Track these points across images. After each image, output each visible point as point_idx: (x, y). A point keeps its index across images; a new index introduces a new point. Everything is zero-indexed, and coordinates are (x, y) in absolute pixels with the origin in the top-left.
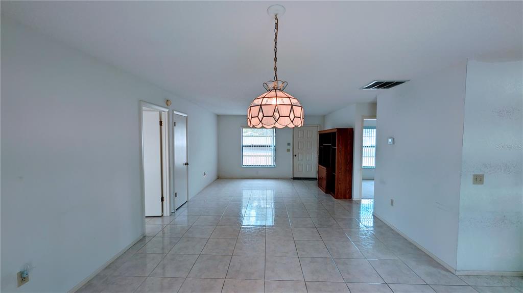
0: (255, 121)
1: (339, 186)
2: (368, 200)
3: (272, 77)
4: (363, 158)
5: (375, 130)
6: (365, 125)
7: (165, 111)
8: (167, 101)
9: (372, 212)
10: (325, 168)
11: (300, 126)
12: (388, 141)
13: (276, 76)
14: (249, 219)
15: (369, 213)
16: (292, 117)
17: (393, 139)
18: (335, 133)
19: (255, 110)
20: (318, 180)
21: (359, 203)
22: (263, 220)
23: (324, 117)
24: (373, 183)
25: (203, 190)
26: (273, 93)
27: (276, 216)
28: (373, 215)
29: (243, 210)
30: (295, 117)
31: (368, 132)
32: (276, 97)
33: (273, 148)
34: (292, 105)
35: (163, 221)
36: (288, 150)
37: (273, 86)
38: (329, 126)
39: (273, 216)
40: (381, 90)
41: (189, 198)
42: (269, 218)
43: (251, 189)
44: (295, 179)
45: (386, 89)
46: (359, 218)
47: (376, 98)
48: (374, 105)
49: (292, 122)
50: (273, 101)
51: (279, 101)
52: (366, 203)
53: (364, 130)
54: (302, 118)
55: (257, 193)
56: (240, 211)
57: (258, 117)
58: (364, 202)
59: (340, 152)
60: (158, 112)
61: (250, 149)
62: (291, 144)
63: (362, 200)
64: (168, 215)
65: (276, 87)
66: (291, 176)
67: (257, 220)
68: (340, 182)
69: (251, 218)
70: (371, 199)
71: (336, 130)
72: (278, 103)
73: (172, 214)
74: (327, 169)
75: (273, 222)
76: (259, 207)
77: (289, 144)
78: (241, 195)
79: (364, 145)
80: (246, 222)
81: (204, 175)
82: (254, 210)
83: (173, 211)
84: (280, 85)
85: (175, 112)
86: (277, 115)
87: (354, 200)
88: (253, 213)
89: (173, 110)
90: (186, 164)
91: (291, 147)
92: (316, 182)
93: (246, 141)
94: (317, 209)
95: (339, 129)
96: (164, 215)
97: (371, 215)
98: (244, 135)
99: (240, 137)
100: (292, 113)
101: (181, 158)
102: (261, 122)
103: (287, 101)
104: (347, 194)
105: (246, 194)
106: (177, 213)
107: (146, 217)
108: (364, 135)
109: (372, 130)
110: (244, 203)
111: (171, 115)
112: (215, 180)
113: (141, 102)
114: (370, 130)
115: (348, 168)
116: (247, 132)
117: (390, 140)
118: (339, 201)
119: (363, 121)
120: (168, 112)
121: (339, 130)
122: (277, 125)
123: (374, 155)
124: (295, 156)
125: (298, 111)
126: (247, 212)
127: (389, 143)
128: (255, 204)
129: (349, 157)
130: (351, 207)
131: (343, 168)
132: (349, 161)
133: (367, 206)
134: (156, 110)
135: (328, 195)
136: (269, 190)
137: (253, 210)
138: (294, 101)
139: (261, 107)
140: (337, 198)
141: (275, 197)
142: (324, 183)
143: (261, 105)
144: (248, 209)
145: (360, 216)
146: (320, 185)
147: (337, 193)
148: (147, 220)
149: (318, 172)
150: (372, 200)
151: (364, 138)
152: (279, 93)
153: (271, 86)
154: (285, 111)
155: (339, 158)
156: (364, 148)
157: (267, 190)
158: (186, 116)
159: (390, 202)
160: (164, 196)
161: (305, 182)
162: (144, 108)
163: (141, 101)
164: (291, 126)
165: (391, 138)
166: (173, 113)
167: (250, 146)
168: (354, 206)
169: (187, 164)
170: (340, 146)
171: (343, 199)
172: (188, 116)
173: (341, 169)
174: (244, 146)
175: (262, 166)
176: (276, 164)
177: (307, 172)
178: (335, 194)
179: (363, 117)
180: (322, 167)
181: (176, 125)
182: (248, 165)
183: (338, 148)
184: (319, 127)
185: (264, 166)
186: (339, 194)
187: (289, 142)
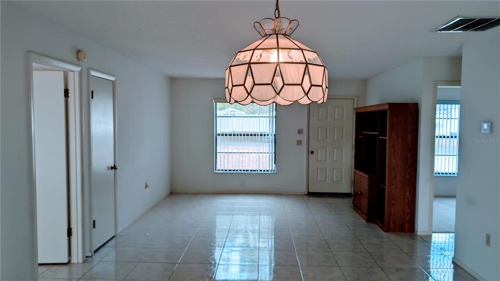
0: (239, 93)
1: (393, 209)
2: (444, 234)
3: (271, 13)
4: (436, 157)
5: (458, 106)
6: (439, 97)
7: (73, 72)
8: (78, 51)
9: (451, 257)
10: (366, 176)
11: (321, 101)
12: (481, 127)
13: (277, 8)
14: (228, 269)
15: (446, 259)
16: (306, 85)
17: (492, 123)
18: (386, 111)
19: (239, 73)
20: (354, 197)
21: (427, 239)
22: (253, 271)
23: (364, 83)
24: (452, 203)
25: (143, 215)
26: (272, 41)
27: (277, 265)
28: (453, 262)
29: (217, 254)
30: (312, 85)
31: (444, 110)
32: (278, 48)
33: (271, 138)
34: (307, 64)
35: (70, 273)
36: (299, 143)
37: (273, 27)
38: (374, 100)
39: (271, 263)
40: (470, 34)
41: (119, 230)
42: (263, 268)
43: (231, 212)
44: (311, 194)
45: (479, 33)
46: (427, 268)
47: (461, 48)
48: (456, 61)
49: (307, 94)
50: (273, 57)
51: (283, 56)
52: (440, 240)
53: (438, 106)
54: (324, 86)
55: (242, 221)
56: (212, 254)
57: (243, 85)
58: (438, 239)
59: (394, 146)
60: (62, 73)
61: (231, 140)
62: (305, 132)
63: (433, 234)
64: (80, 261)
65: (277, 29)
66: (304, 190)
67: (242, 271)
68: (393, 202)
69: (230, 267)
70: (450, 233)
71: (387, 107)
72: (281, 60)
73: (87, 259)
74: (369, 178)
75: (270, 274)
76: (245, 247)
77: (300, 132)
78: (213, 224)
79: (437, 134)
80: (222, 274)
81: (146, 187)
82: (237, 253)
83: (89, 254)
84: (285, 25)
85: (93, 73)
86: (278, 81)
87: (418, 234)
88: (235, 257)
89: (89, 69)
90: (112, 168)
91: (303, 138)
92: (348, 201)
93: (222, 126)
94: (353, 252)
95: (392, 105)
96: (72, 262)
97: (450, 261)
98: (219, 113)
99: (212, 118)
100: (306, 77)
101: (103, 157)
102: (249, 94)
103: (297, 56)
104: (406, 224)
105: (222, 223)
106: (97, 257)
107: (40, 265)
108: (437, 116)
109: (453, 106)
110: (219, 240)
111: (85, 78)
112: (167, 197)
113: (30, 55)
114: (449, 106)
115: (408, 177)
116: (224, 109)
117: (485, 126)
118: (392, 236)
119: (436, 90)
120: (80, 73)
122: (279, 100)
123: (456, 152)
124: (312, 152)
125: (318, 74)
126: (224, 255)
127: (483, 132)
128: (239, 240)
130: (413, 248)
131: (398, 176)
132: (410, 162)
133: (443, 245)
134: (57, 69)
135: (371, 224)
136: (264, 214)
137: (234, 253)
138: (311, 56)
139: (249, 67)
140: (387, 230)
141: (275, 229)
142: (365, 202)
143: (250, 64)
144: (225, 250)
145: (428, 264)
146: (356, 207)
147: (388, 223)
148: (41, 269)
149: (355, 183)
150: (452, 235)
151: (437, 121)
152: (283, 42)
153: (269, 27)
154: (293, 73)
155: (392, 159)
156: (436, 140)
157: (260, 215)
158: (113, 79)
159: (485, 239)
160: (73, 226)
161: (330, 200)
162: (35, 65)
163: (28, 51)
164: (305, 101)
165: (486, 122)
166: (89, 73)
167: (230, 135)
168: (419, 246)
169: (114, 168)
170: (393, 134)
171: (399, 233)
172: (115, 80)
173: (395, 177)
174: (219, 135)
175: (251, 171)
176: (276, 167)
177: (333, 182)
178: (384, 224)
179: (437, 83)
180: (362, 174)
181: (94, 97)
182: (226, 170)
183: (390, 139)
184: (356, 100)
185: (255, 171)
186: (391, 223)
187: (300, 128)
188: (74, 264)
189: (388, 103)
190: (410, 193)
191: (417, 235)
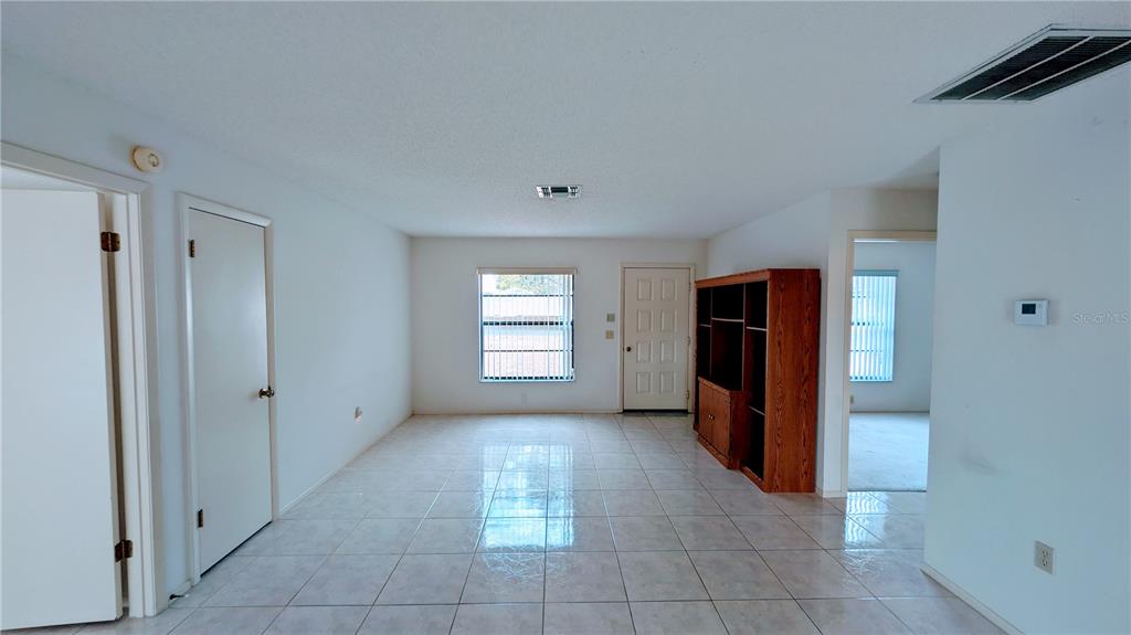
1: (780, 452)
6: (857, 265)
7: (125, 194)
8: (134, 149)
10: (727, 393)
17: (1050, 302)
18: (765, 283)
21: (839, 510)
23: (705, 244)
33: (567, 328)
36: (610, 335)
44: (627, 413)
53: (854, 278)
59: (779, 344)
61: (504, 331)
62: (618, 318)
63: (848, 495)
64: (151, 611)
66: (617, 407)
68: (778, 440)
71: (766, 276)
74: (732, 397)
77: (611, 318)
81: (357, 414)
87: (825, 496)
89: (179, 194)
90: (262, 393)
91: (616, 327)
92: (685, 422)
95: (776, 273)
96: (132, 614)
98: (485, 290)
99: (475, 298)
104: (800, 478)
112: (405, 421)
115: (803, 396)
118: (773, 498)
119: (851, 246)
121: (778, 275)
124: (629, 349)
129: (806, 359)
130: (814, 521)
131: (788, 397)
135: (738, 474)
136: (556, 444)
140: (769, 489)
141: (574, 491)
142: (722, 435)
146: (705, 438)
147: (772, 478)
155: (777, 366)
158: (265, 223)
160: (134, 535)
161: (658, 421)
167: (504, 324)
169: (267, 393)
170: (779, 323)
171: (789, 494)
172: (271, 225)
173: (783, 398)
174: (486, 324)
175: (536, 378)
176: (575, 372)
177: (660, 392)
178: (761, 475)
179: (853, 233)
180: (715, 387)
181: (196, 253)
182: (497, 378)
183: (772, 331)
184: (692, 271)
185: (542, 378)
186: (776, 477)
187: (610, 313)
188: (135, 619)
189: (769, 270)
190: (807, 424)
191: (821, 498)
